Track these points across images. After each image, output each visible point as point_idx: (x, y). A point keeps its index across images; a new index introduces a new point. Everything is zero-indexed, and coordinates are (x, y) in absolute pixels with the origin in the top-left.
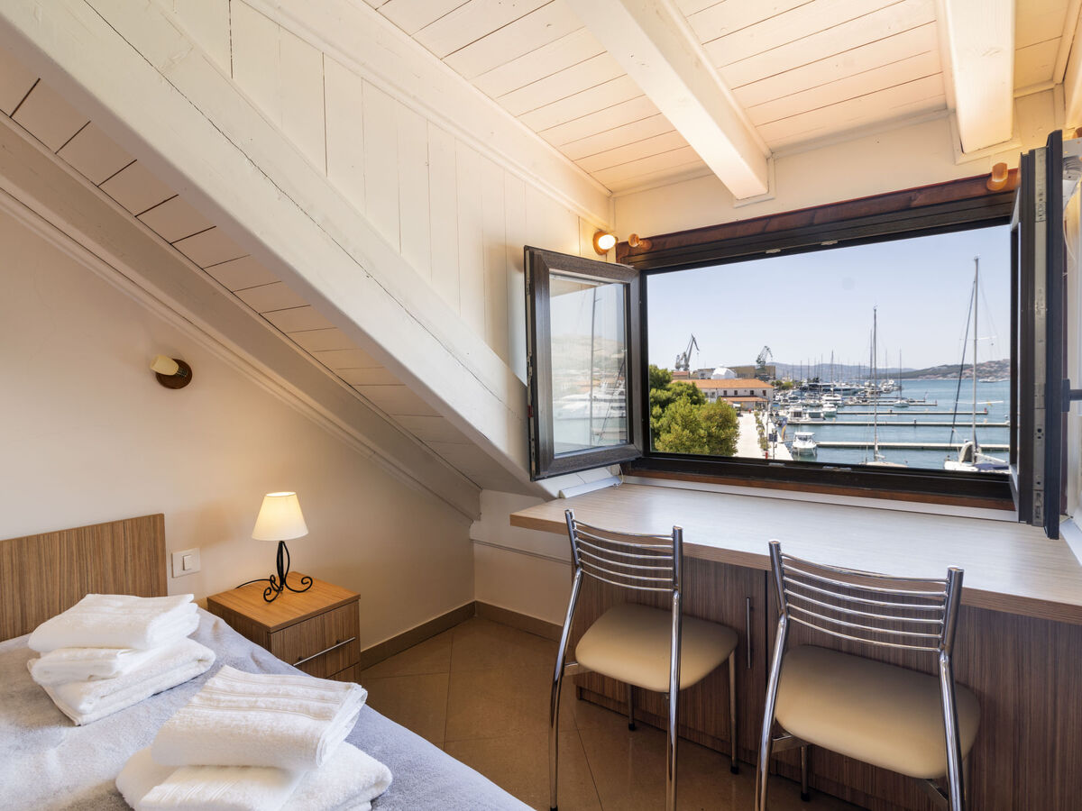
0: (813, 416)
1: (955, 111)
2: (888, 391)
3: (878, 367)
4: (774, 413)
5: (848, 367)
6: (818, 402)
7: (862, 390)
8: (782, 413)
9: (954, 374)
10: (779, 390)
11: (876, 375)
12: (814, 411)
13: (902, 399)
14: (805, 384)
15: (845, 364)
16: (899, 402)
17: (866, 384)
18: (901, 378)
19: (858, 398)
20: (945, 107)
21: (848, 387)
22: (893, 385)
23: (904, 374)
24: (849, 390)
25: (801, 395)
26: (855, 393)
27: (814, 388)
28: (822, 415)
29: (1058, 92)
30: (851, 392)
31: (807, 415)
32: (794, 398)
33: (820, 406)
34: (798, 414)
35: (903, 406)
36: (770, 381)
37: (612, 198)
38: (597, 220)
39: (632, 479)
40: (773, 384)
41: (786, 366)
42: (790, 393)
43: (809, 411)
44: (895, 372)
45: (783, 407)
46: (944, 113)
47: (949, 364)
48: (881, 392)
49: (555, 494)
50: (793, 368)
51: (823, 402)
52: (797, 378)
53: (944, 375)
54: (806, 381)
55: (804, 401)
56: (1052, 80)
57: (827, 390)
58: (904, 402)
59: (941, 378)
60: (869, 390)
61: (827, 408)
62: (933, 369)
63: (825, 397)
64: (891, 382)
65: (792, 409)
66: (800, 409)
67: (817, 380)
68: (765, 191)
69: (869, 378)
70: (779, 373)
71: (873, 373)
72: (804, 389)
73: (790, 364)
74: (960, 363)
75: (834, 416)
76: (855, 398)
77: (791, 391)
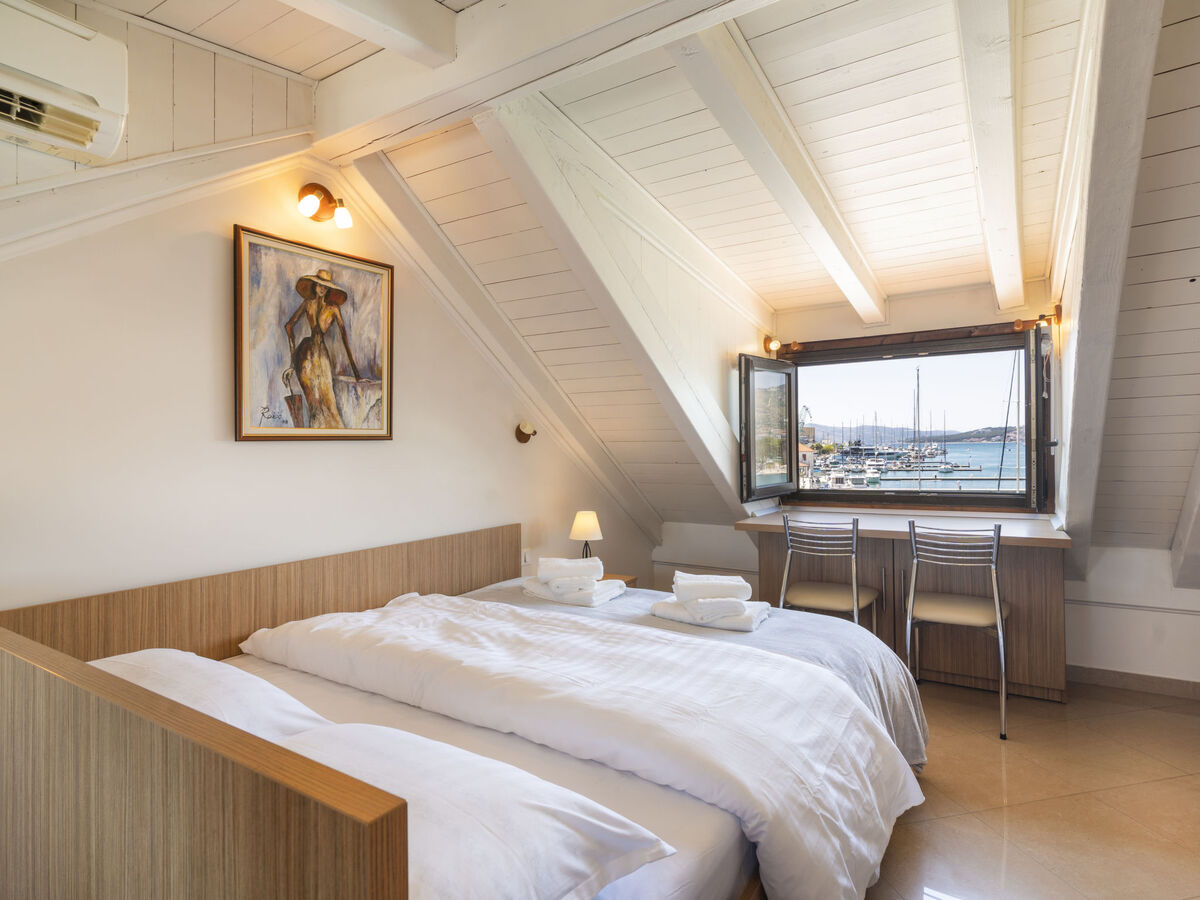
0: (856, 482)
1: (994, 286)
2: (932, 455)
3: (921, 430)
4: (815, 480)
5: (892, 429)
6: (860, 467)
7: (905, 454)
8: (823, 479)
9: (998, 437)
10: (819, 454)
11: (918, 438)
12: (857, 476)
13: (947, 464)
14: (847, 447)
15: (888, 425)
16: (943, 467)
17: (910, 447)
18: (945, 441)
19: (902, 463)
20: (990, 283)
21: (891, 451)
22: (937, 449)
23: (948, 437)
24: (893, 454)
25: (843, 459)
26: (898, 457)
27: (857, 451)
28: (865, 482)
29: (1047, 281)
30: (894, 456)
31: (850, 482)
32: (835, 463)
33: (862, 471)
34: (840, 481)
35: (948, 472)
36: (810, 445)
37: (776, 314)
38: (767, 330)
39: (788, 508)
40: (812, 447)
41: (825, 427)
42: (831, 458)
43: (851, 477)
44: (939, 434)
45: (825, 472)
46: (988, 286)
47: (993, 426)
48: (925, 456)
49: (750, 514)
50: (834, 430)
51: (865, 467)
52: (839, 441)
53: (988, 438)
54: (847, 444)
55: (845, 466)
56: (1044, 275)
57: (870, 454)
58: (949, 466)
59: (984, 442)
60: (913, 454)
61: (870, 474)
62: (978, 432)
63: (868, 462)
64: (935, 445)
65: (834, 475)
66: (842, 475)
67: (858, 443)
68: (883, 320)
69: (914, 441)
70: (818, 435)
71: (917, 435)
72: (846, 453)
73: (830, 425)
74: (1004, 426)
75: (877, 483)
76: (898, 462)
77: (832, 455)
